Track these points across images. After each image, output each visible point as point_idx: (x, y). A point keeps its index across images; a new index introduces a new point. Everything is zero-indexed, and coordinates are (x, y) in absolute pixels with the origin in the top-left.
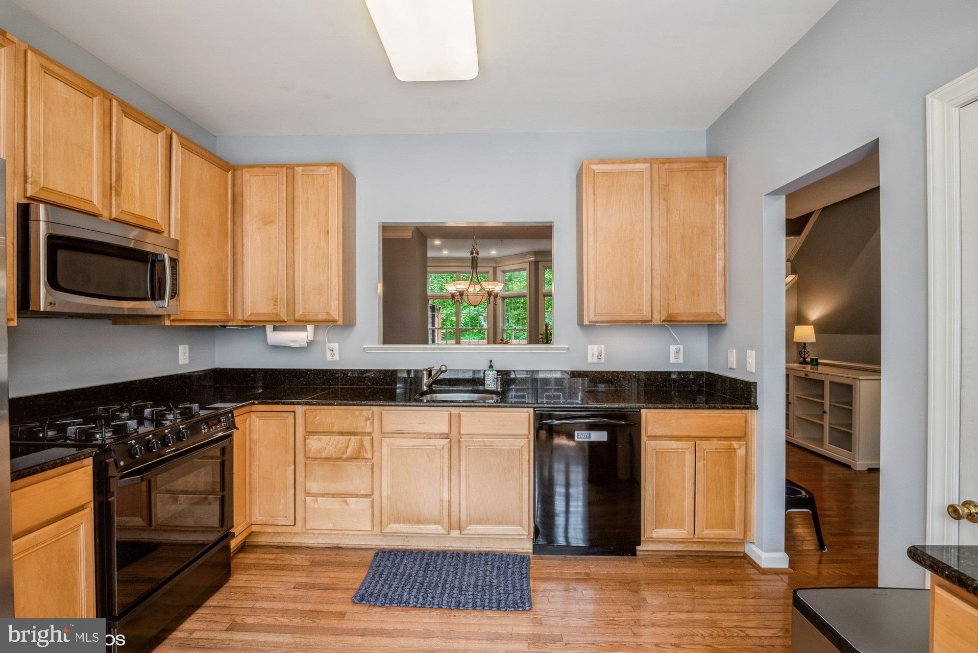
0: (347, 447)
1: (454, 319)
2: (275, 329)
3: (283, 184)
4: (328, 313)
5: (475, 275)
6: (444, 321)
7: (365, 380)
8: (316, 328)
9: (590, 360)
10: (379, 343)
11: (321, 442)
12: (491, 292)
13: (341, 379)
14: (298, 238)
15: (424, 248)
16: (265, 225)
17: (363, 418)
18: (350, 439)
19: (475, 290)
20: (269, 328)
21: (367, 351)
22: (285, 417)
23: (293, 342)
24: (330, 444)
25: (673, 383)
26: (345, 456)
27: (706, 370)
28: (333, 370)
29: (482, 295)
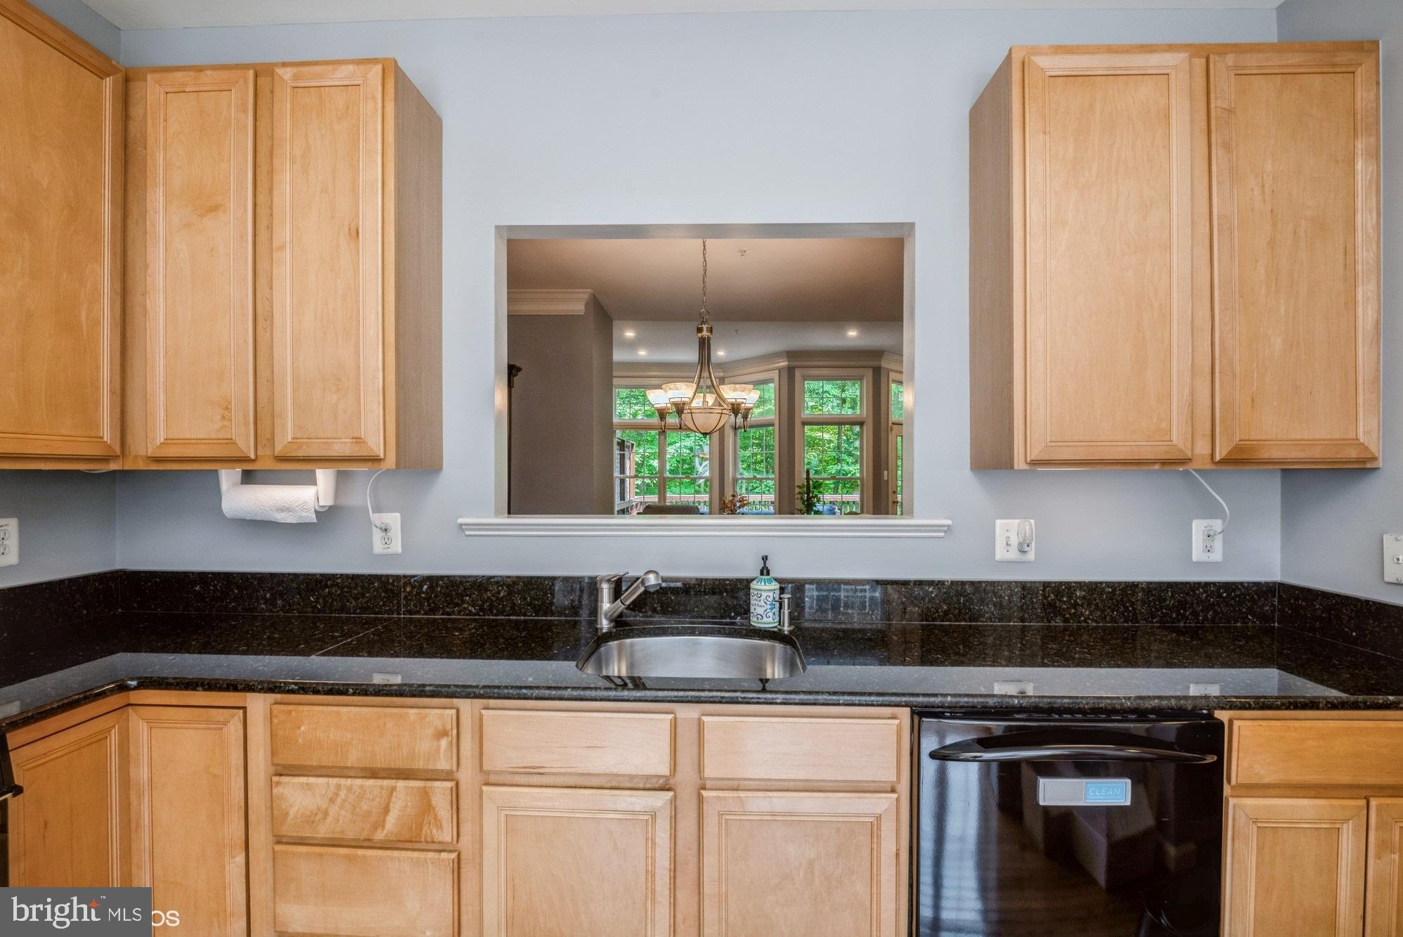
0: (386, 810)
1: (655, 463)
2: (249, 477)
3: (245, 111)
4: (358, 440)
5: (705, 374)
6: (640, 466)
7: (463, 602)
8: (342, 479)
9: (1000, 554)
10: (497, 513)
11: (314, 794)
12: (739, 404)
13: (406, 598)
14: (282, 248)
15: (607, 342)
16: (201, 216)
17: (430, 731)
18: (393, 789)
19: (705, 401)
20: (228, 477)
21: (467, 533)
22: (218, 722)
23: (282, 510)
24: (339, 801)
25: (1202, 611)
26: (379, 836)
27: (1278, 578)
28: (387, 576)
29: (720, 411)
